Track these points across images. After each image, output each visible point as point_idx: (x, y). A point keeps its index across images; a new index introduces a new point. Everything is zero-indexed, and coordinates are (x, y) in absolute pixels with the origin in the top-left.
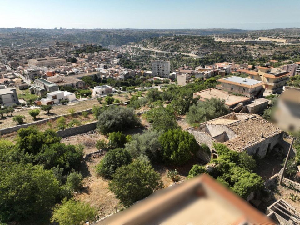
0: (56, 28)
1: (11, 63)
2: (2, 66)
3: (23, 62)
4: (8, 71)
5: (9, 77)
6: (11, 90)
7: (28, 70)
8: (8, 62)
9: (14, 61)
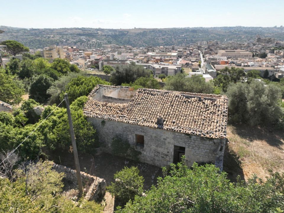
0: (276, 26)
1: (205, 51)
2: (197, 53)
3: (214, 52)
4: (196, 57)
5: (192, 60)
6: (177, 67)
7: (209, 57)
8: (204, 51)
9: (208, 51)
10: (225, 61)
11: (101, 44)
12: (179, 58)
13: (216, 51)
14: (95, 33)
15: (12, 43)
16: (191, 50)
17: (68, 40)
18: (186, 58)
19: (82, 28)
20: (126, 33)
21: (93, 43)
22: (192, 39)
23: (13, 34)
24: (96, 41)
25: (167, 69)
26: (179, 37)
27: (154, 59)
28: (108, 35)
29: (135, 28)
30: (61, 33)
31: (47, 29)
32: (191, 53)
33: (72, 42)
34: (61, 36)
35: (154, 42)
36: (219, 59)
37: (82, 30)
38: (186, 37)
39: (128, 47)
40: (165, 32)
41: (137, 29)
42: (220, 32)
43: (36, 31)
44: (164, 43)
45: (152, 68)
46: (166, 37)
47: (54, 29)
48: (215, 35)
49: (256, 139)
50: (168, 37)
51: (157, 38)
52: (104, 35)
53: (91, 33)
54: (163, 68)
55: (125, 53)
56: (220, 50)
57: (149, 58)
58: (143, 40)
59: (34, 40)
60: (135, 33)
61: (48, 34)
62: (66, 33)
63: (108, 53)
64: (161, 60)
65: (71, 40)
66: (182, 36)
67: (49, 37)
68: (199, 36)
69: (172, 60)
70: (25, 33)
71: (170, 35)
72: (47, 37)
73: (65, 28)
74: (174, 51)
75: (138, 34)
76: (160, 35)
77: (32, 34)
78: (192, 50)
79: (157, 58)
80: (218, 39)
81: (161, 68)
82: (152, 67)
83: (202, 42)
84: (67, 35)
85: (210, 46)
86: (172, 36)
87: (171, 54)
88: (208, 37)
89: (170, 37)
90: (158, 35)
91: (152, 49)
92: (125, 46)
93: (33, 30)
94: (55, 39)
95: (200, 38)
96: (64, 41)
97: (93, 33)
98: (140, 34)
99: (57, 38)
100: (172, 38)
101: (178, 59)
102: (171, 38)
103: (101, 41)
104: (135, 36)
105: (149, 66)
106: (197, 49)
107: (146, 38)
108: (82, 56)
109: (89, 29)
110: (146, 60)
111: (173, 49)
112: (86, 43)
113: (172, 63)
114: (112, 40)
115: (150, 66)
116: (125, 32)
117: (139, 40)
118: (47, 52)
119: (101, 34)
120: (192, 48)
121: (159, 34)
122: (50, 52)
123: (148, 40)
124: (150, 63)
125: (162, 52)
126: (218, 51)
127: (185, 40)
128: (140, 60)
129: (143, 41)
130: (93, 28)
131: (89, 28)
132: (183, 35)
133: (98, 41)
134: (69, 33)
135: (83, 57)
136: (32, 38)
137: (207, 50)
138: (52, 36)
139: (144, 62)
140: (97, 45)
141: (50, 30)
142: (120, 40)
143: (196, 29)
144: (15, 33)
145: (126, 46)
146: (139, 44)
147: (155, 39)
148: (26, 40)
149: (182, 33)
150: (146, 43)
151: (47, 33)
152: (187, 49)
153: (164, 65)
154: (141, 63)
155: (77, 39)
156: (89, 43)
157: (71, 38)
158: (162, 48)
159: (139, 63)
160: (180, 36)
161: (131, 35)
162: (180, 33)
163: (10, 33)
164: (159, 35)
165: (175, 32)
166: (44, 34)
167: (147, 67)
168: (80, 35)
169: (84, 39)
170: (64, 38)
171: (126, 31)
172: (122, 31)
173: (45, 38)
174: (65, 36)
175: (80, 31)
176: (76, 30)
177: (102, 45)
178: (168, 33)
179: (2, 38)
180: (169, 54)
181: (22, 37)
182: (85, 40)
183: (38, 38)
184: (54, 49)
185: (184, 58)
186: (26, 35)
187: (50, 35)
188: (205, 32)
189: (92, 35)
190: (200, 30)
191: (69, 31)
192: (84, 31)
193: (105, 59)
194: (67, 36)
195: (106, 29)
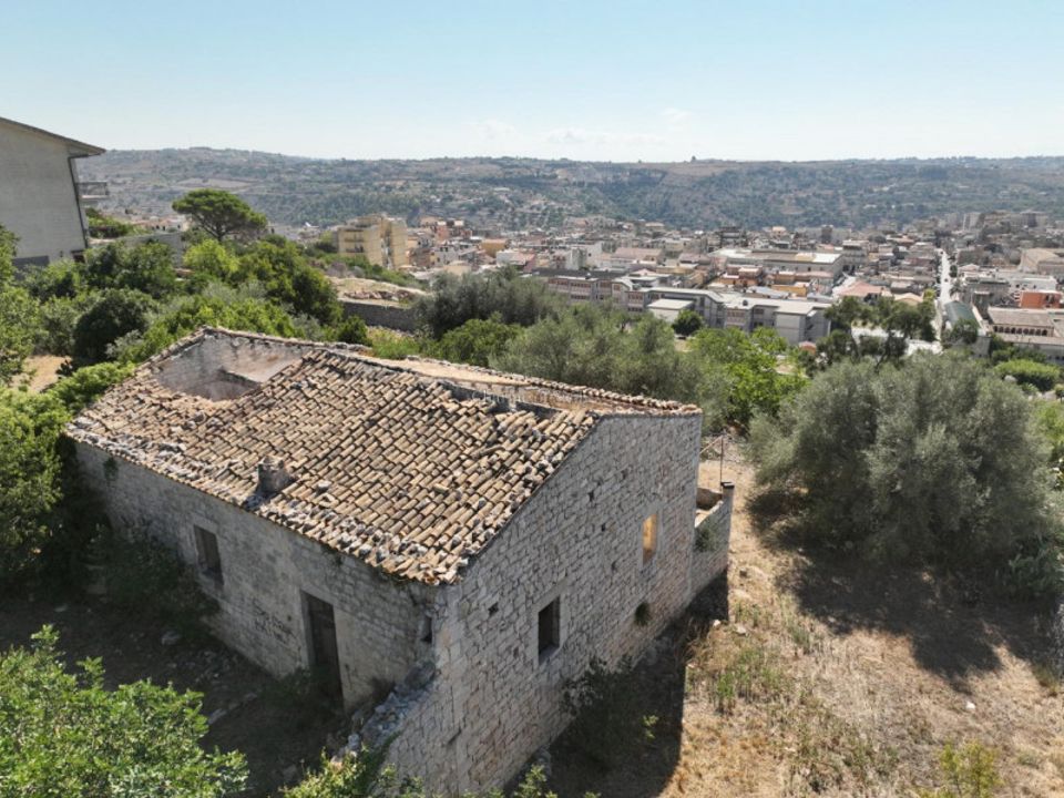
1: (962, 252)
2: (926, 257)
3: (1007, 257)
4: (919, 273)
5: (894, 285)
6: (815, 308)
7: (975, 275)
8: (958, 251)
9: (978, 250)
10: (1041, 294)
11: (560, 214)
12: (845, 274)
13: (1014, 254)
14: (544, 177)
15: (213, 198)
16: (903, 244)
17: (451, 199)
18: (877, 274)
19: (504, 158)
20: (659, 175)
21: (535, 211)
22: (925, 204)
23: (282, 176)
24: (545, 204)
25: (775, 314)
26: (866, 196)
27: (735, 272)
28: (591, 185)
29: (694, 158)
30: (431, 175)
31: (386, 162)
32: (899, 256)
33: (461, 206)
34: (428, 185)
35: (762, 212)
36: (1018, 286)
37: (501, 165)
38: (896, 193)
39: (651, 229)
40: (812, 174)
41: (700, 162)
42: (1054, 175)
43: (353, 169)
44: (805, 215)
45: (715, 306)
46: (814, 194)
47: (408, 161)
48: (1027, 190)
49: (870, 627)
50: (819, 196)
51: (774, 198)
52: (574, 184)
53: (532, 177)
54: (757, 310)
55: (633, 247)
56: (1034, 247)
57: (718, 269)
58: (721, 203)
59: (343, 198)
60: (691, 178)
61: (388, 176)
62: (447, 175)
63: (568, 246)
64: (760, 279)
65: (460, 199)
66: (881, 193)
67: (389, 188)
68: (958, 190)
69: (807, 280)
70: (319, 174)
71: (831, 186)
72: (383, 188)
73: (446, 158)
74: (828, 247)
75: (702, 183)
76: (791, 187)
77: (339, 176)
78: (907, 245)
79: (744, 269)
80: (1039, 205)
81: (748, 307)
82: (716, 302)
83: (965, 216)
84: (449, 180)
85: (992, 231)
86: (840, 192)
87: (814, 257)
88: (995, 195)
89: (830, 192)
90: (779, 186)
91: (737, 234)
92: (637, 224)
93: (345, 163)
94: (409, 192)
95: (961, 199)
96: (436, 203)
97: (538, 177)
98: (711, 180)
99: (416, 189)
100: (836, 197)
101: (837, 280)
102: (834, 197)
103: (561, 205)
104: (689, 189)
105: (703, 297)
106: (929, 241)
107: (735, 197)
108: (467, 251)
109: (525, 162)
110: (702, 274)
111: (826, 238)
112: (510, 210)
113: (804, 291)
114: (601, 202)
115: (707, 300)
116: (653, 175)
117: (706, 204)
118: (350, 235)
119: (566, 179)
120: (911, 238)
121: (786, 181)
122: (357, 234)
123: (740, 203)
124: (712, 288)
125: (778, 249)
126: (1024, 251)
127: (893, 207)
128: (675, 274)
129: (720, 206)
130: (539, 158)
131: (526, 159)
132: (886, 189)
133: (553, 203)
134: (457, 174)
135: (470, 257)
136: (338, 190)
137: (971, 248)
138: (400, 183)
139: (690, 284)
140: (546, 220)
141: (395, 163)
142: (631, 200)
143: (943, 166)
144: (290, 172)
145: (644, 223)
146: (702, 219)
147: (769, 199)
148: (317, 195)
149: (880, 178)
150: (731, 217)
151: (385, 175)
152: (883, 241)
153: (769, 297)
154: (678, 286)
155: (482, 196)
156: (521, 210)
157: (460, 193)
158: (779, 235)
159: (671, 286)
160: (871, 192)
161: (674, 184)
162: (874, 178)
163: (276, 175)
164: (787, 185)
165: (850, 178)
166: (375, 179)
167: (695, 300)
168: (493, 181)
169: (502, 197)
170: (438, 190)
171: (656, 171)
172: (645, 170)
173: (376, 189)
174: (442, 185)
175: (495, 167)
176: (482, 166)
177: (563, 219)
178: (824, 178)
179: (248, 189)
180: (802, 255)
181: (307, 186)
182: (507, 201)
183: (353, 191)
184: (373, 227)
185: (867, 274)
186: (319, 182)
187: (393, 180)
188: (982, 177)
189: (535, 183)
190: (963, 169)
191: (458, 169)
192: (507, 170)
193: (547, 266)
194: (450, 185)
195: (585, 164)
